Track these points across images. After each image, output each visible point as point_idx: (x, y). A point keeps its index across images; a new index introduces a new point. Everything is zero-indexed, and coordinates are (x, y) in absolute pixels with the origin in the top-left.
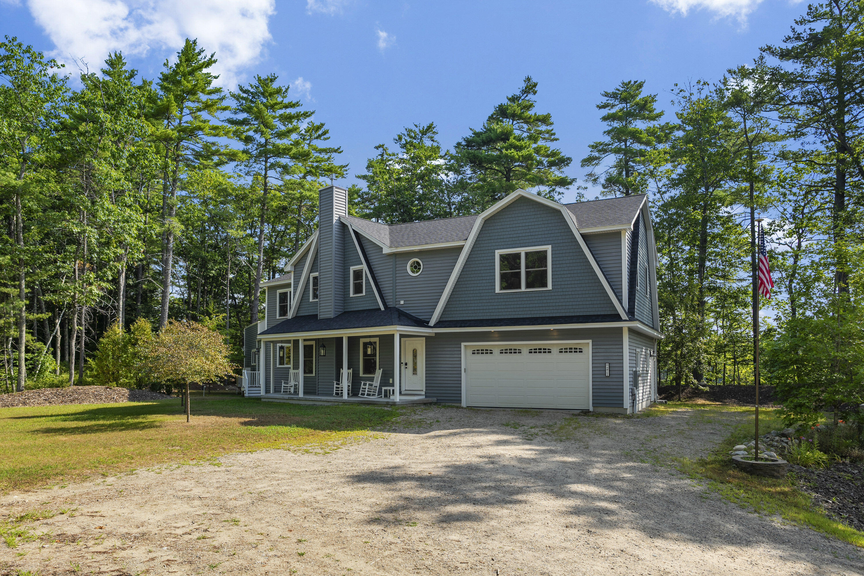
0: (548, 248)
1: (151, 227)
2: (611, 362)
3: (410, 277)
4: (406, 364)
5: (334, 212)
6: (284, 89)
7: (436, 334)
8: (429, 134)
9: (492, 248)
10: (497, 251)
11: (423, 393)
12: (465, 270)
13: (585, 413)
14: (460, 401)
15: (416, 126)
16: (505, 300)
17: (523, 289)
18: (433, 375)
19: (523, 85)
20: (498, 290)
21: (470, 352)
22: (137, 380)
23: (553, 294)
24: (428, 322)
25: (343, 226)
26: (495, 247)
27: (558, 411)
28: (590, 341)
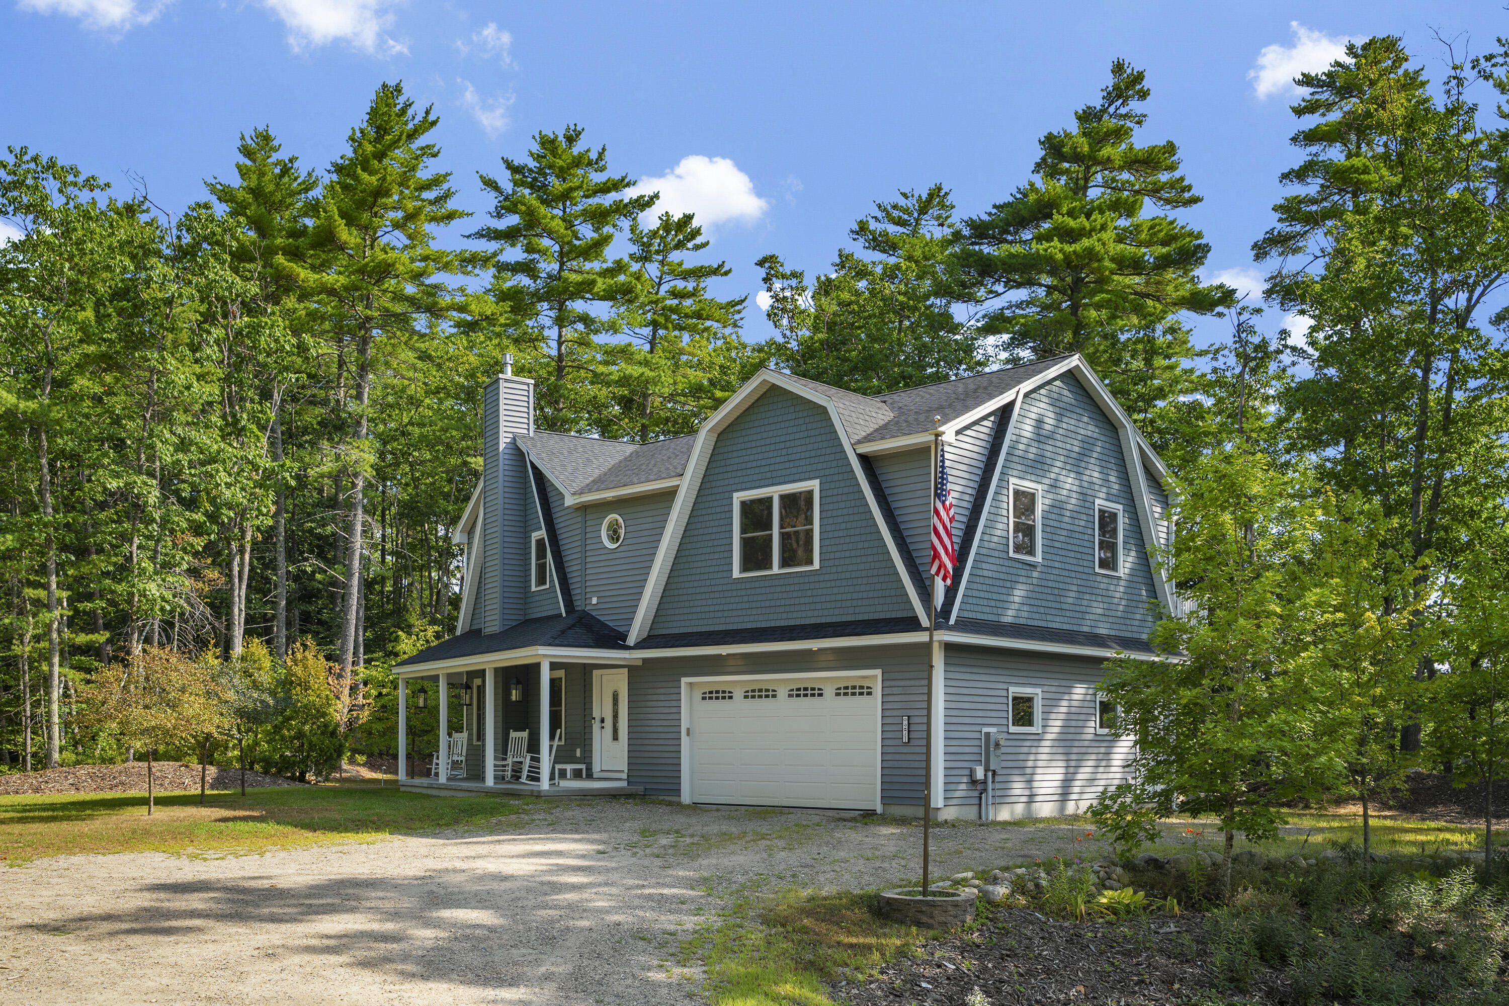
0: (814, 485)
1: (282, 466)
2: (911, 713)
3: (606, 551)
4: (603, 721)
5: (502, 429)
6: (593, 156)
7: (645, 660)
8: (934, 211)
9: (729, 488)
10: (735, 495)
11: (625, 776)
12: (688, 534)
13: (867, 817)
14: (678, 792)
15: (905, 195)
16: (749, 592)
17: (776, 569)
18: (640, 742)
19: (1109, 81)
20: (736, 573)
21: (698, 695)
22: (241, 751)
23: (821, 578)
24: (624, 637)
25: (518, 454)
26: (734, 487)
27: (805, 811)
28: (878, 672)
